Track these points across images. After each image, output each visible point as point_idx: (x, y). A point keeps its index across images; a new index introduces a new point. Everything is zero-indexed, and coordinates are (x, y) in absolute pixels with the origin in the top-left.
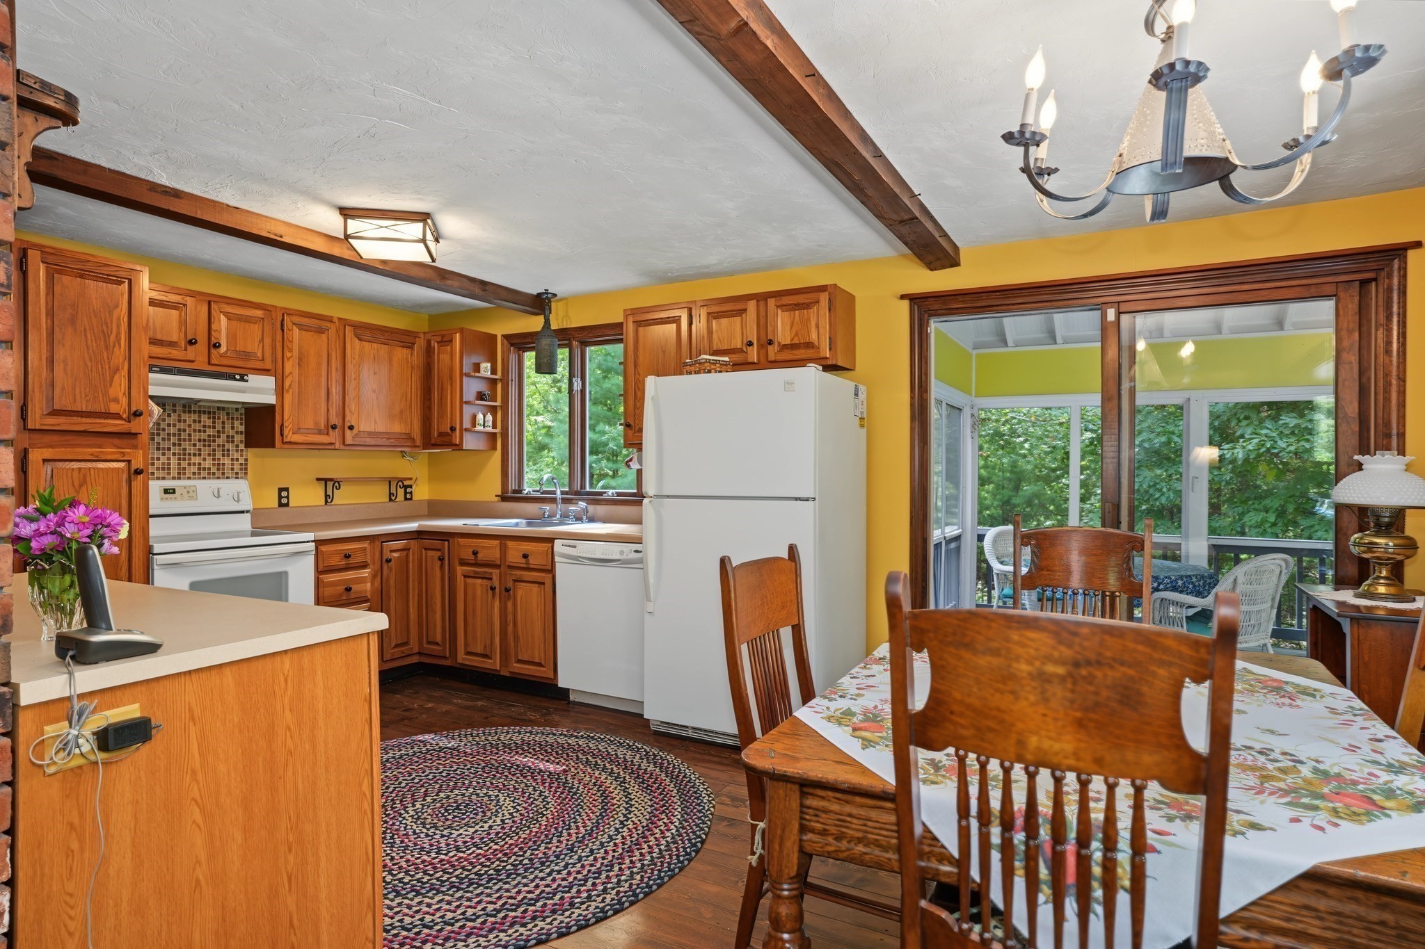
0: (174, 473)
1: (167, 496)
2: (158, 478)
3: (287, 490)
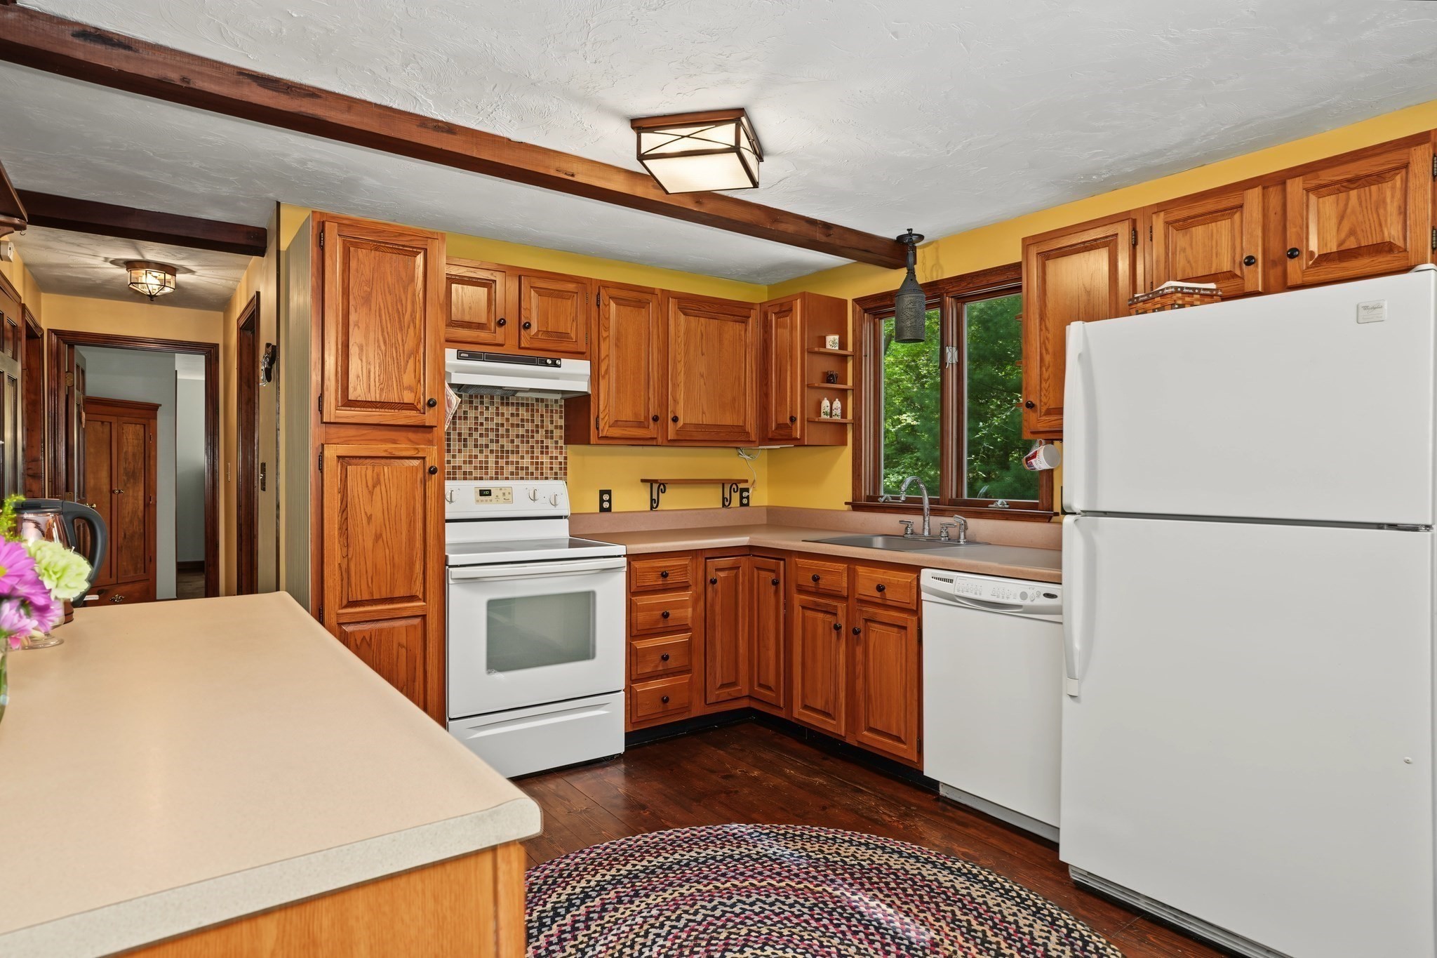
0: (492, 472)
1: (483, 498)
2: (476, 479)
3: (609, 492)
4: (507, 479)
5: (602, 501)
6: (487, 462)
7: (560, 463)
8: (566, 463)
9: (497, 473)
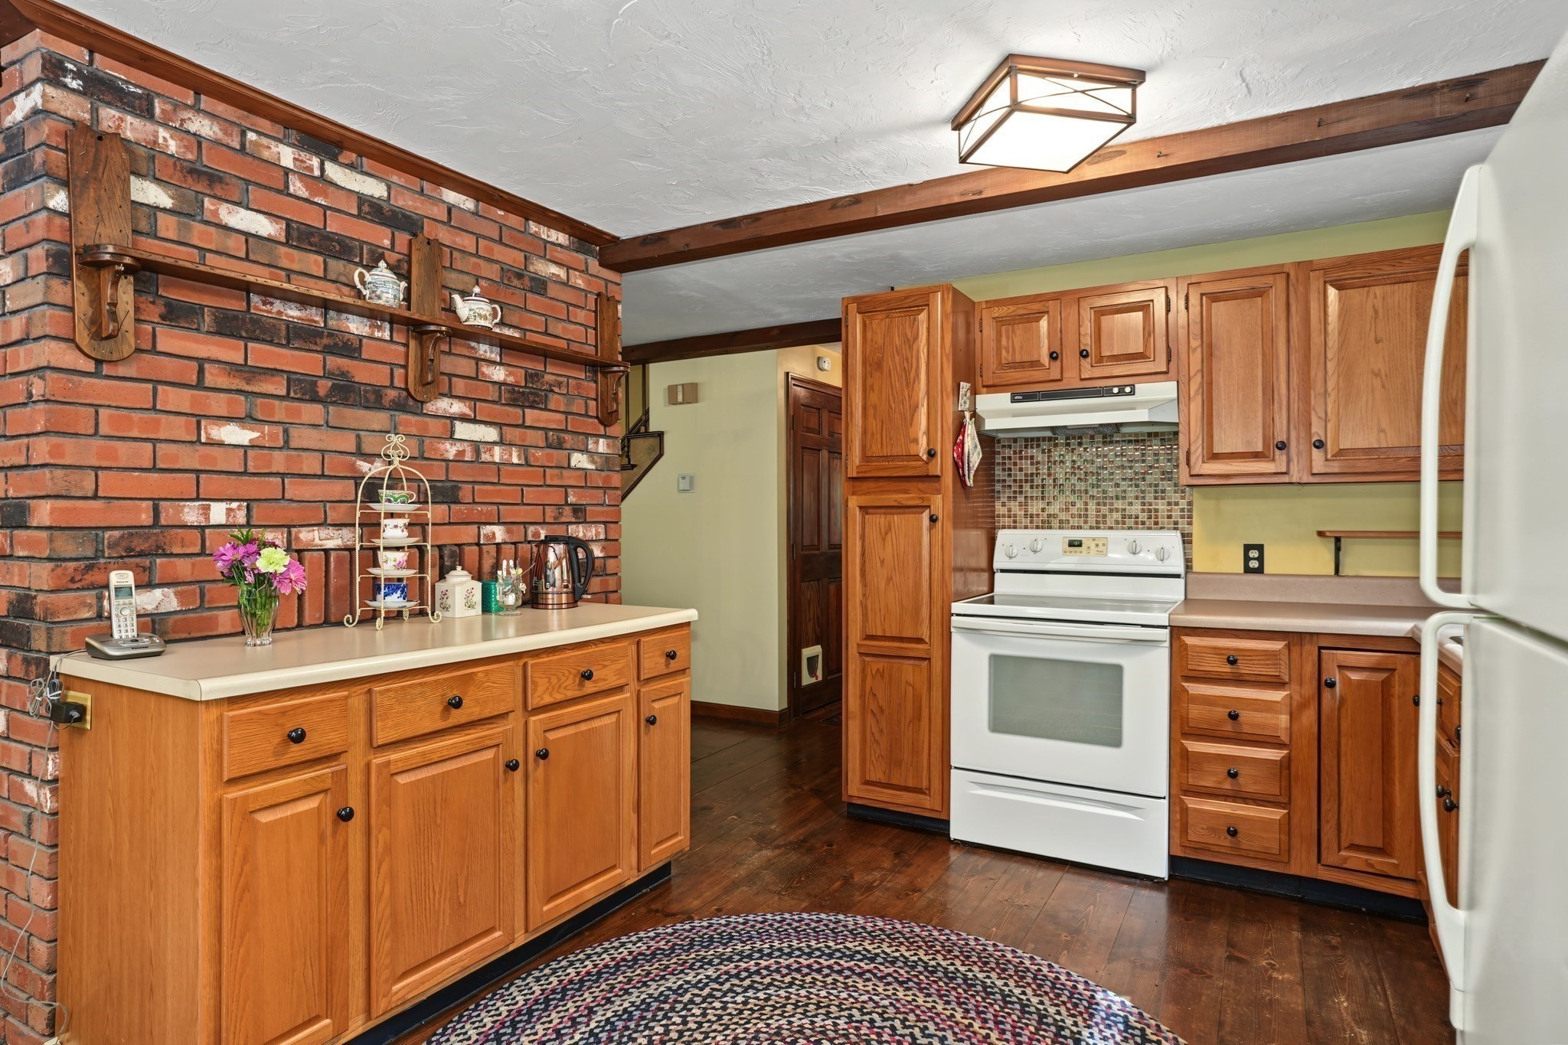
0: (1092, 521)
1: (1072, 549)
2: (1073, 528)
3: (1260, 548)
4: (1111, 528)
5: (1247, 559)
6: (1086, 510)
7: (1182, 510)
8: (1190, 510)
9: (1098, 522)
